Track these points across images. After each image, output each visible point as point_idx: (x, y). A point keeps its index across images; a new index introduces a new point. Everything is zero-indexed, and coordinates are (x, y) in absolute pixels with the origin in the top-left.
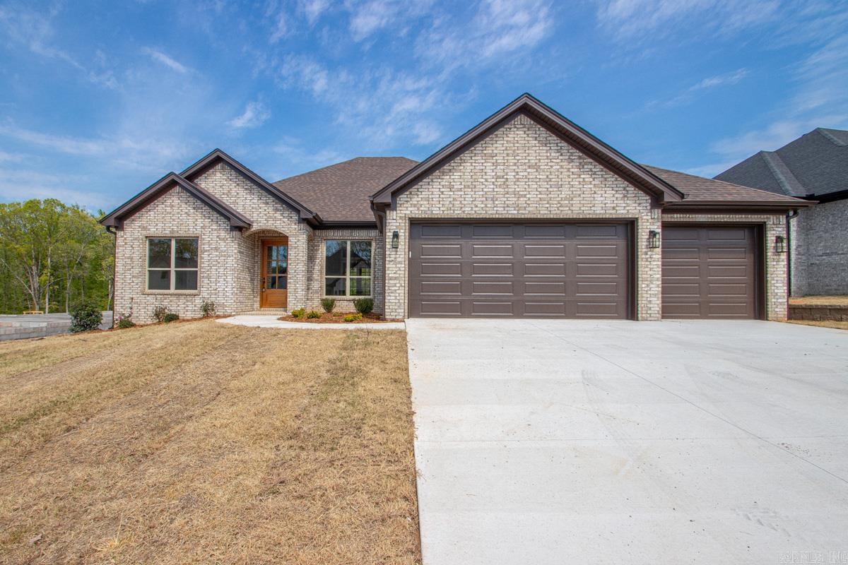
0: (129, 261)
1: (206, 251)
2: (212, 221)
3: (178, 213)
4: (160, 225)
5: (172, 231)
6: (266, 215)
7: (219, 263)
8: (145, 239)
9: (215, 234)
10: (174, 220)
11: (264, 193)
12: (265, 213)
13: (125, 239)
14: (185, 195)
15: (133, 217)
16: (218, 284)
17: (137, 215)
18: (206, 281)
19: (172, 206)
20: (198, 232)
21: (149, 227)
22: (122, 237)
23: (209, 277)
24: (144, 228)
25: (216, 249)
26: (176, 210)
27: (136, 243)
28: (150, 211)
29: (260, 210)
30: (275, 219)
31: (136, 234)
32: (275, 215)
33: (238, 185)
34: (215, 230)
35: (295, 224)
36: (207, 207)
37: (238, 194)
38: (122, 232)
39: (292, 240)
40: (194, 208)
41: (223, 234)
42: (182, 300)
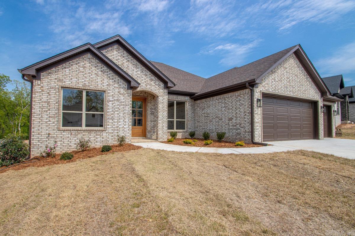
0: (46, 105)
1: (111, 101)
2: (115, 81)
3: (89, 73)
4: (74, 80)
5: (85, 85)
6: (145, 82)
7: (120, 109)
8: (60, 89)
9: (117, 90)
10: (86, 77)
11: (145, 69)
12: (145, 80)
13: (42, 87)
14: (95, 61)
15: (49, 71)
16: (119, 124)
17: (54, 69)
18: (111, 121)
19: (84, 67)
20: (105, 88)
21: (65, 80)
22: (38, 85)
23: (113, 119)
24: (60, 80)
25: (118, 100)
26: (87, 71)
27: (53, 91)
28: (65, 68)
29: (142, 79)
30: (151, 85)
31: (53, 84)
32: (151, 83)
33: (128, 61)
34: (117, 88)
35: (162, 89)
36: (111, 72)
37: (128, 66)
38: (39, 81)
39: (160, 99)
40: (102, 71)
41: (122, 91)
42: (93, 134)
